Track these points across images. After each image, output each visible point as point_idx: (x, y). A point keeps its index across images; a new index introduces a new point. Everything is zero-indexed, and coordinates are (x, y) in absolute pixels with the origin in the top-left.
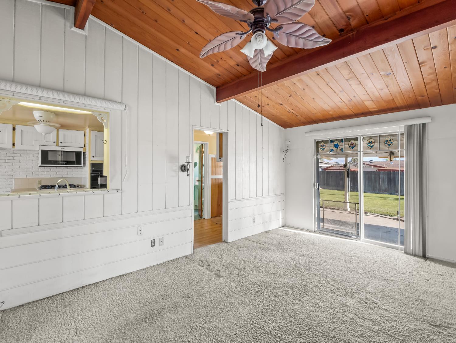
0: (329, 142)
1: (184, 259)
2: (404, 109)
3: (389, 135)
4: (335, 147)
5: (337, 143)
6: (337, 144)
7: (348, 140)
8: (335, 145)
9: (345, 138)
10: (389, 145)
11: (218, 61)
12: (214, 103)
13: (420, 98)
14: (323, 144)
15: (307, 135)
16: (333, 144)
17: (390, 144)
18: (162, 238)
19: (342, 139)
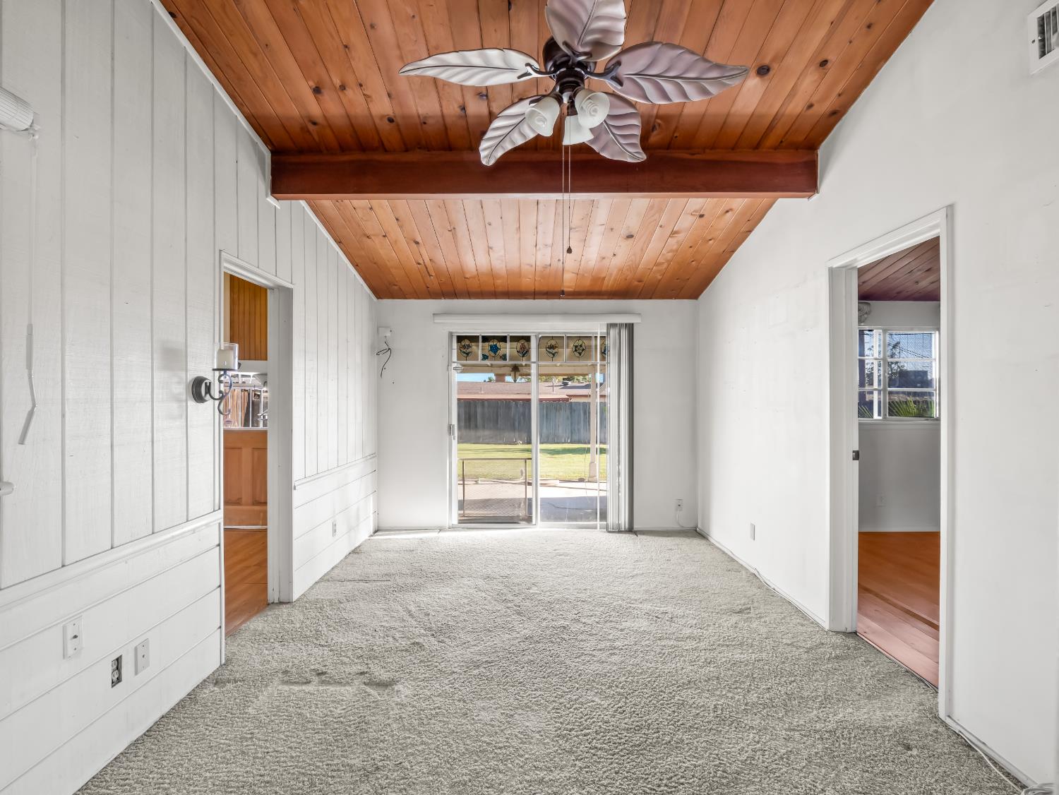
0: (480, 339)
1: (211, 687)
2: (606, 297)
3: (580, 337)
4: (491, 350)
5: (495, 343)
6: (496, 346)
7: (515, 339)
8: (491, 347)
9: (511, 335)
10: (580, 354)
11: (343, 87)
12: (267, 196)
13: (636, 283)
14: (467, 344)
15: (438, 320)
16: (487, 344)
17: (580, 351)
18: (145, 644)
19: (506, 337)
